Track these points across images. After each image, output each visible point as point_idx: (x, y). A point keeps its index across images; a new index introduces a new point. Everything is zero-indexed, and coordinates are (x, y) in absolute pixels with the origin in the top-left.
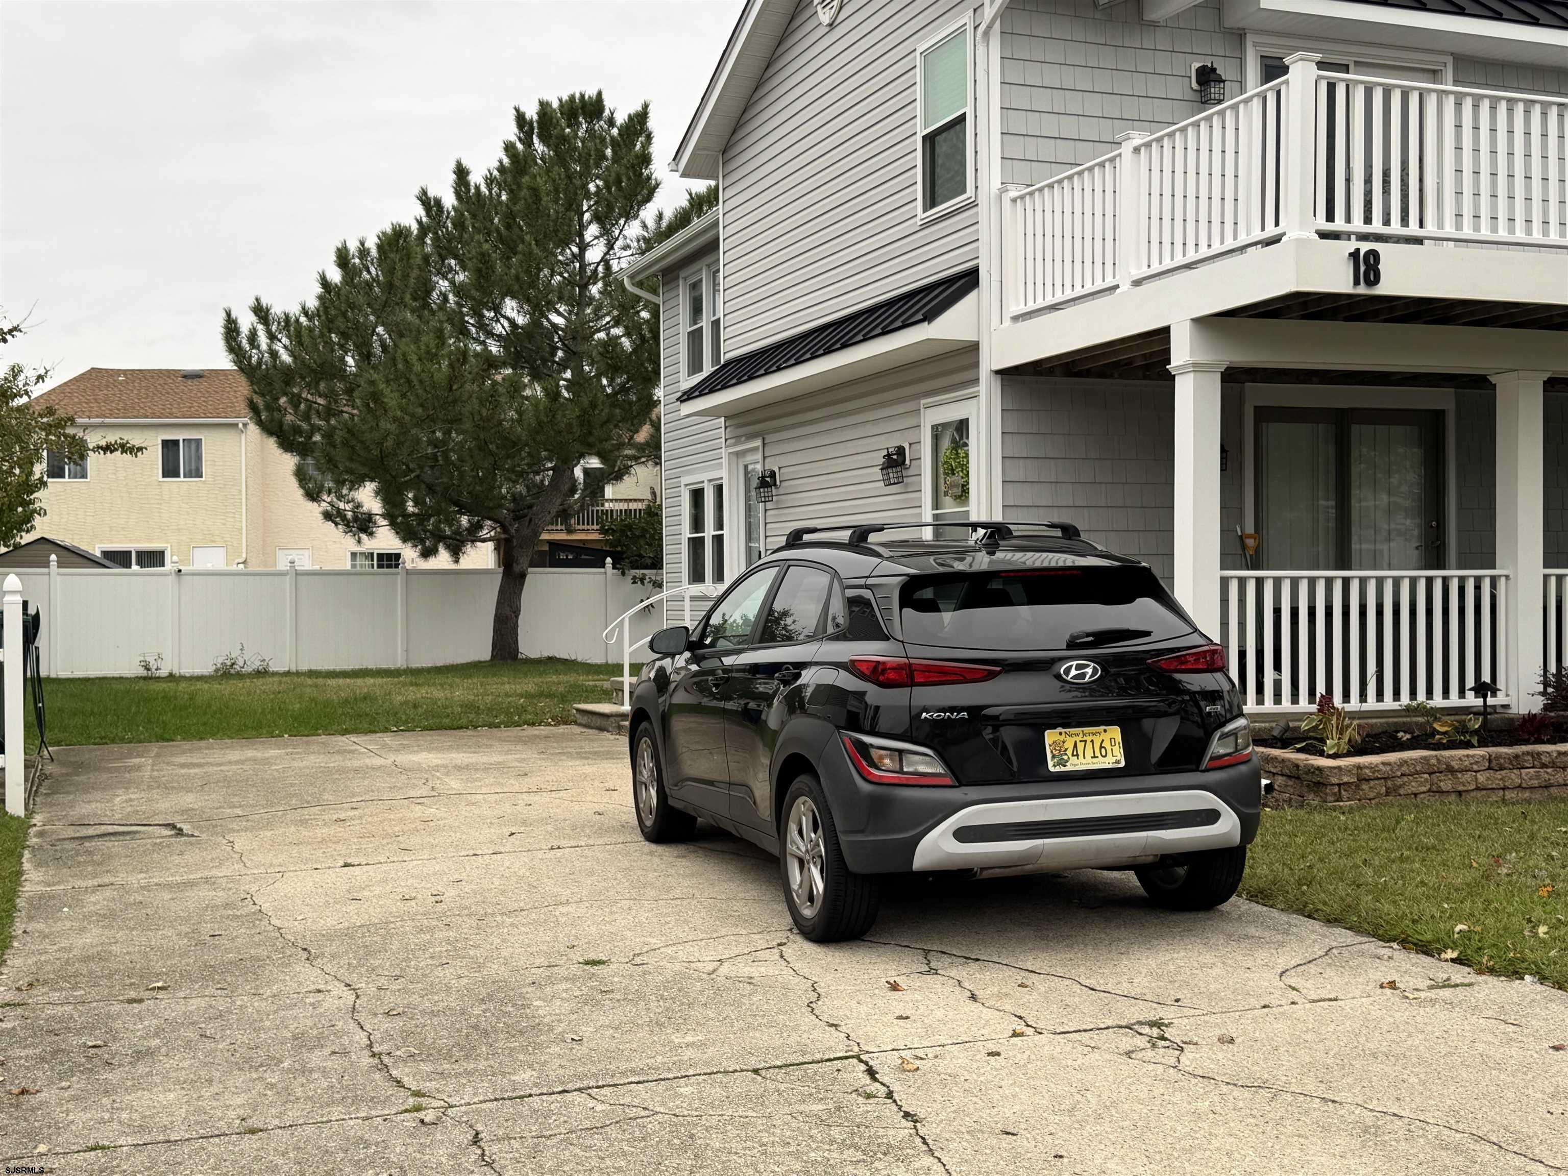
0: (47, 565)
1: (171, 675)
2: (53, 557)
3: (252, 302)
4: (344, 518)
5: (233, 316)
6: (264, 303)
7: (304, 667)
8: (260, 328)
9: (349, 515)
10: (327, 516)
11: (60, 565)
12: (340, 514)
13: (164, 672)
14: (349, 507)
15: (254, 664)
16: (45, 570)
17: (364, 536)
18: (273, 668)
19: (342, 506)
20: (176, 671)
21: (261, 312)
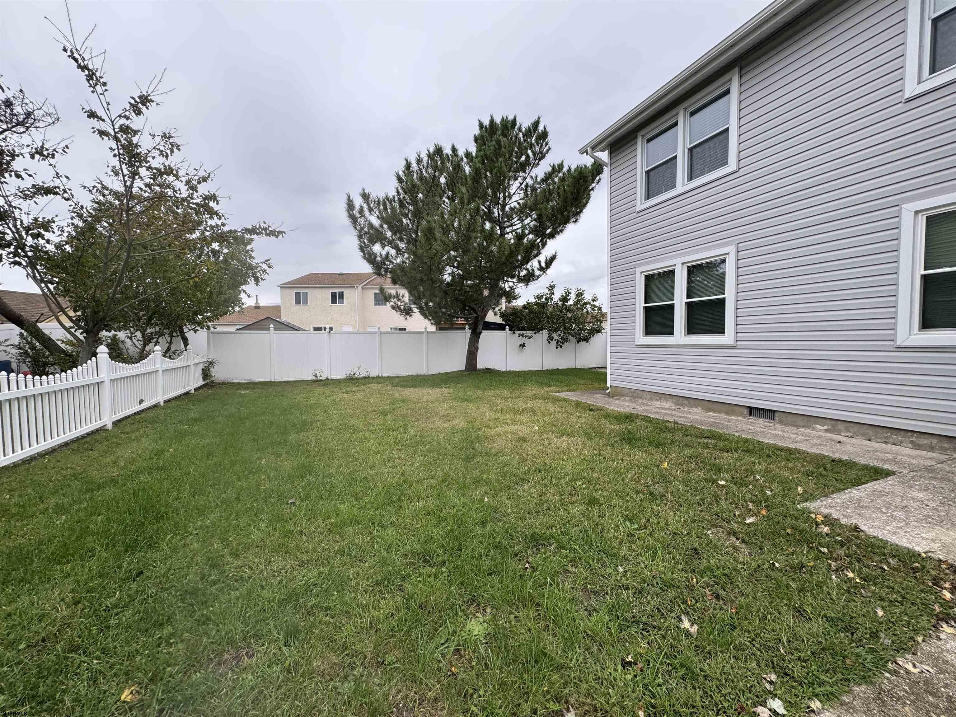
0: (268, 329)
1: (327, 379)
2: (272, 326)
3: (361, 191)
4: (400, 309)
5: (351, 198)
6: (367, 192)
7: (385, 375)
8: (365, 206)
9: (402, 307)
10: (393, 307)
11: (275, 329)
12: (398, 307)
13: (324, 378)
14: (403, 304)
15: (364, 374)
16: (268, 332)
17: (408, 317)
18: (371, 375)
19: (399, 303)
20: (329, 378)
21: (365, 197)
